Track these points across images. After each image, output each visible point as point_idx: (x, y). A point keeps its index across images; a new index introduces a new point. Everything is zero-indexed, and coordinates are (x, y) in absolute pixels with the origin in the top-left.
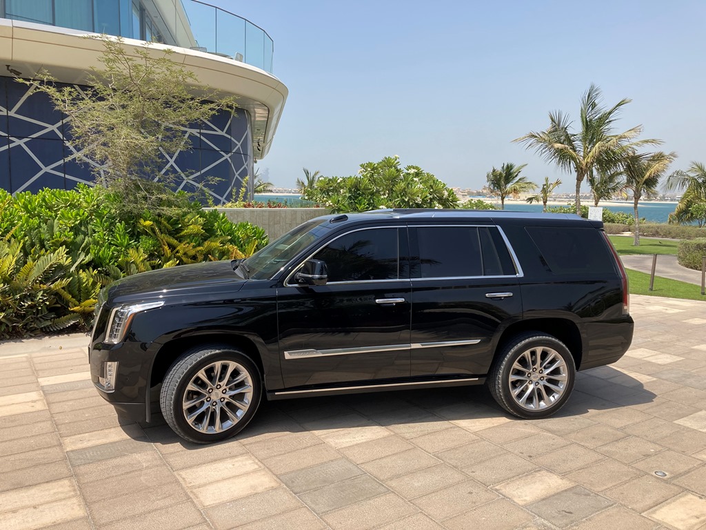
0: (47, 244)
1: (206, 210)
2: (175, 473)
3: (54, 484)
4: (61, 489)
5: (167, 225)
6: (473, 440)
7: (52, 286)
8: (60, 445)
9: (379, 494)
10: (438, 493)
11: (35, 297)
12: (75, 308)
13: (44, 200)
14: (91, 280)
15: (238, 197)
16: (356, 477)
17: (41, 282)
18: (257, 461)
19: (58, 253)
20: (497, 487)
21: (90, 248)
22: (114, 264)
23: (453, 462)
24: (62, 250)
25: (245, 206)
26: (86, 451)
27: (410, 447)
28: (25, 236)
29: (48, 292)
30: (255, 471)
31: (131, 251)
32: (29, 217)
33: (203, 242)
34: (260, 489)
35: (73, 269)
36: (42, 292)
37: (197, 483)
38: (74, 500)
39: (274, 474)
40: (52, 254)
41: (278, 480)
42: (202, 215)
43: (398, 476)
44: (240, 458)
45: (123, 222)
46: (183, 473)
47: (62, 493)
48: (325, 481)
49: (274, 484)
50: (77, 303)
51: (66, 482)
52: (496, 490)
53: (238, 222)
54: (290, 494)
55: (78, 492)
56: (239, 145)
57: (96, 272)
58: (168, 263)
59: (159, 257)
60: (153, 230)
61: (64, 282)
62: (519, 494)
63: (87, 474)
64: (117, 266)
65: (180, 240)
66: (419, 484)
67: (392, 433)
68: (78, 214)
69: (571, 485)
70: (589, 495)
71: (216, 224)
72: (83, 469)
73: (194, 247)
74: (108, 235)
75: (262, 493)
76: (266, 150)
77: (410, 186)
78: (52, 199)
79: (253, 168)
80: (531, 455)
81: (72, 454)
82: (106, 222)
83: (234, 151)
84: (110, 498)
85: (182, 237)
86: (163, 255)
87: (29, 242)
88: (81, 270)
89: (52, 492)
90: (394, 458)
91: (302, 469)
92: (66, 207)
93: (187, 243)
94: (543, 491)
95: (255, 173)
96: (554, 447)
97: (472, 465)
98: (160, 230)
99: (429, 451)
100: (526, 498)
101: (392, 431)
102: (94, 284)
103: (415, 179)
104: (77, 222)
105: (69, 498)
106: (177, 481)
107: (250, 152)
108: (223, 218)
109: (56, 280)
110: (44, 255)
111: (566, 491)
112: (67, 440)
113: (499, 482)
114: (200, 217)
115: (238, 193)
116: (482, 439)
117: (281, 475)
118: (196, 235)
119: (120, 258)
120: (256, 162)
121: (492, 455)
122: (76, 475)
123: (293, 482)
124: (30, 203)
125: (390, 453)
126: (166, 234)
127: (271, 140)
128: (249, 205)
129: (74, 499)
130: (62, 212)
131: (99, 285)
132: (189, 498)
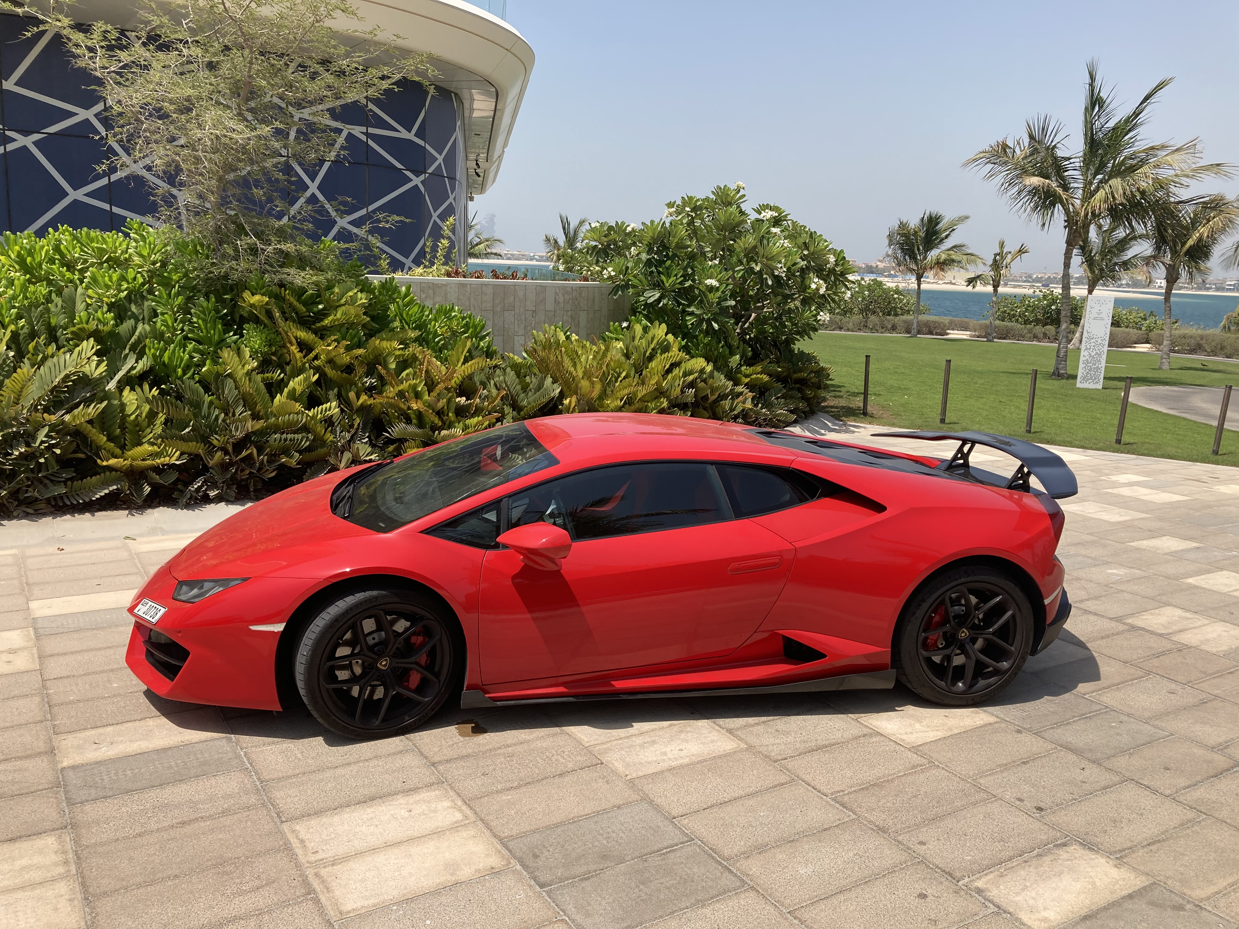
0: (63, 335)
1: (376, 280)
2: (285, 827)
3: (24, 845)
4: (37, 859)
5: (295, 303)
6: (914, 767)
7: (67, 418)
8: (51, 752)
9: (723, 893)
10: (853, 894)
11: (34, 438)
12: (112, 462)
13: (57, 249)
14: (146, 408)
15: (435, 257)
16: (672, 848)
17: (46, 410)
18: (460, 803)
19: (80, 354)
20: (980, 884)
21: (145, 346)
22: (192, 377)
23: (878, 818)
24: (88, 346)
25: (449, 275)
26: (102, 768)
27: (783, 778)
28: (19, 317)
29: (58, 429)
30: (455, 828)
31: (226, 354)
32: (29, 281)
33: (367, 340)
34: (465, 873)
35: (112, 386)
36: (46, 429)
37: (328, 852)
38: (62, 888)
39: (495, 836)
40: (68, 355)
41: (504, 851)
42: (365, 287)
43: (762, 849)
44: (424, 795)
45: (212, 296)
46: (301, 828)
47: (39, 868)
48: (604, 857)
49: (495, 861)
50: (118, 451)
51: (50, 841)
52: (979, 891)
53: (434, 304)
54: (530, 886)
55: (73, 868)
56: (440, 159)
57: (155, 392)
58: (296, 379)
59: (281, 365)
60: (269, 314)
61: (90, 409)
62: (1031, 902)
63: (97, 823)
64: (199, 382)
65: (322, 333)
66: (810, 869)
67: (743, 746)
68: (123, 278)
69: (1138, 882)
70: (1180, 908)
71: (392, 307)
72: (91, 811)
73: (348, 349)
74: (183, 321)
75: (468, 883)
76: (492, 175)
77: (765, 242)
78: (74, 248)
79: (466, 208)
80: (1042, 805)
81: (71, 774)
82: (178, 294)
83: (430, 171)
84: (139, 886)
85: (325, 328)
86: (288, 364)
87: (25, 330)
88: (128, 388)
89: (19, 863)
90: (751, 802)
91: (557, 826)
92: (101, 264)
93: (335, 340)
94: (1082, 897)
95: (470, 217)
96: (1086, 787)
97: (917, 826)
98: (283, 313)
99: (823, 788)
100: (1046, 914)
101: (741, 739)
102: (152, 415)
103: (774, 230)
104: (123, 295)
105: (53, 880)
106: (288, 848)
107: (460, 174)
108: (406, 295)
109: (77, 406)
110: (52, 356)
111: (1130, 896)
112: (68, 742)
113: (983, 870)
114: (361, 291)
115: (434, 248)
116: (932, 764)
117: (512, 838)
118: (351, 325)
119: (204, 365)
120: (472, 199)
121: (958, 804)
122: (74, 826)
123: (536, 856)
124: (30, 253)
125: (741, 793)
126: (294, 321)
127: (500, 157)
128: (457, 274)
129: (63, 884)
130: (92, 273)
131: (161, 418)
132: (310, 891)
